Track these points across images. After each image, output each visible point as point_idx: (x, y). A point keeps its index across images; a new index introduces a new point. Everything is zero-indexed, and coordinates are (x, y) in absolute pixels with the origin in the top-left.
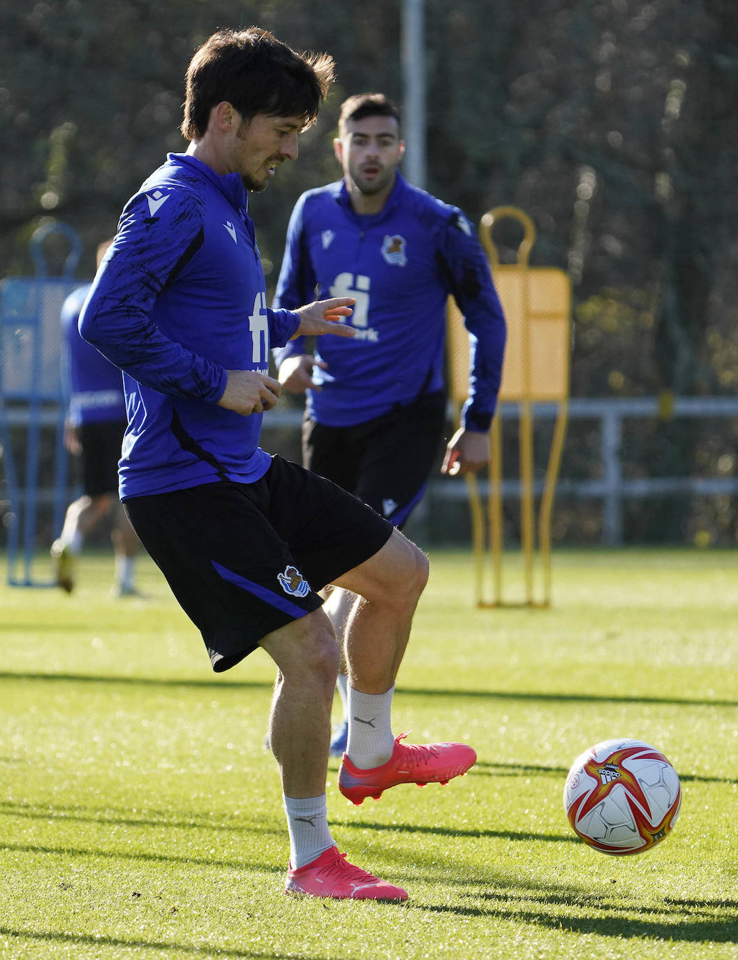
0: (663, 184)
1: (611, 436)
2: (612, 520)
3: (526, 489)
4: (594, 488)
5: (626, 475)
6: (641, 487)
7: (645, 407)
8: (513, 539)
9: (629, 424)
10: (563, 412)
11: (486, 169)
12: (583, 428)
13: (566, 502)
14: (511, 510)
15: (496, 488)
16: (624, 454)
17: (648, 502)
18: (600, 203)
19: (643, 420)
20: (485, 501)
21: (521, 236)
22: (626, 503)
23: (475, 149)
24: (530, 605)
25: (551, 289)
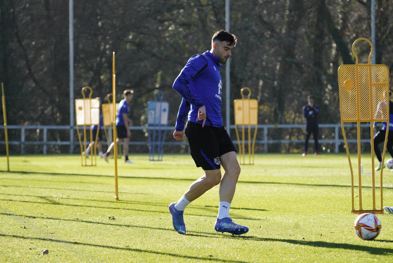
0: (276, 83)
1: (266, 132)
2: (266, 148)
3: (249, 142)
4: (262, 142)
5: (269, 139)
6: (271, 142)
7: (272, 126)
8: (247, 152)
9: (269, 129)
10: (256, 127)
11: (241, 80)
12: (260, 130)
13: (257, 144)
14: (246, 146)
15: (243, 142)
16: (268, 135)
17: (273, 145)
18: (263, 86)
19: (272, 129)
20: (241, 144)
21: (248, 93)
22: (268, 144)
23: (239, 76)
24: (250, 164)
25: (254, 103)
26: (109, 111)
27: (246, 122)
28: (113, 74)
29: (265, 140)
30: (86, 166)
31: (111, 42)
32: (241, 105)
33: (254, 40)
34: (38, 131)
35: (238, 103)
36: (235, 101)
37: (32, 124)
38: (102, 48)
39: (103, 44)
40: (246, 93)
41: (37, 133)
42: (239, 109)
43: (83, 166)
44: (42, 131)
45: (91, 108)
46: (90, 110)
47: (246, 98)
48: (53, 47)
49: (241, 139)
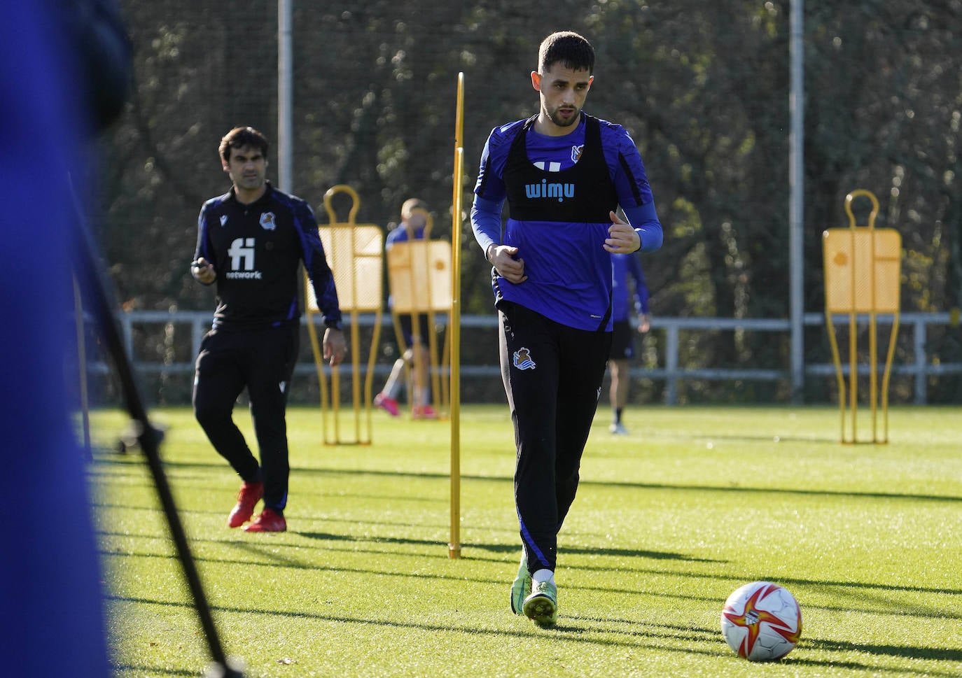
0: (949, 176)
1: (920, 337)
2: (921, 391)
4: (909, 369)
5: (929, 361)
6: (938, 367)
7: (944, 318)
8: (863, 402)
9: (929, 329)
10: (897, 320)
12: (907, 330)
13: (895, 379)
14: (864, 380)
15: (853, 369)
16: (927, 347)
17: (942, 378)
18: (907, 189)
19: (938, 326)
20: (847, 379)
21: (870, 208)
22: (928, 378)
23: (834, 154)
24: (875, 442)
25: (890, 242)
26: (409, 266)
27: (863, 305)
28: (457, 144)
29: (921, 365)
30: (338, 443)
31: (410, 41)
32: (846, 249)
33: (880, 36)
34: (170, 330)
35: (835, 241)
36: (826, 234)
37: (148, 306)
38: (381, 60)
39: (383, 47)
40: (862, 210)
41: (165, 335)
42: (841, 260)
43: (326, 443)
44: (184, 331)
45: (355, 255)
46: (354, 264)
47: (862, 224)
48: (219, 56)
49: (845, 359)
